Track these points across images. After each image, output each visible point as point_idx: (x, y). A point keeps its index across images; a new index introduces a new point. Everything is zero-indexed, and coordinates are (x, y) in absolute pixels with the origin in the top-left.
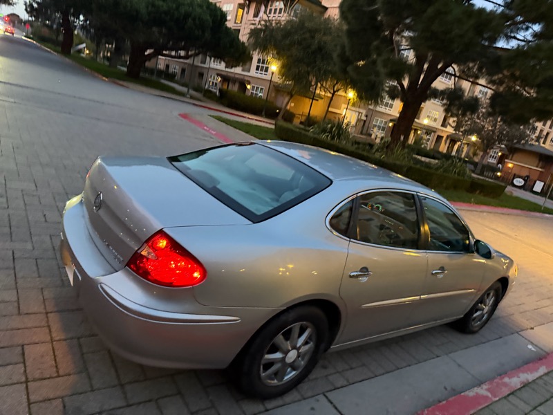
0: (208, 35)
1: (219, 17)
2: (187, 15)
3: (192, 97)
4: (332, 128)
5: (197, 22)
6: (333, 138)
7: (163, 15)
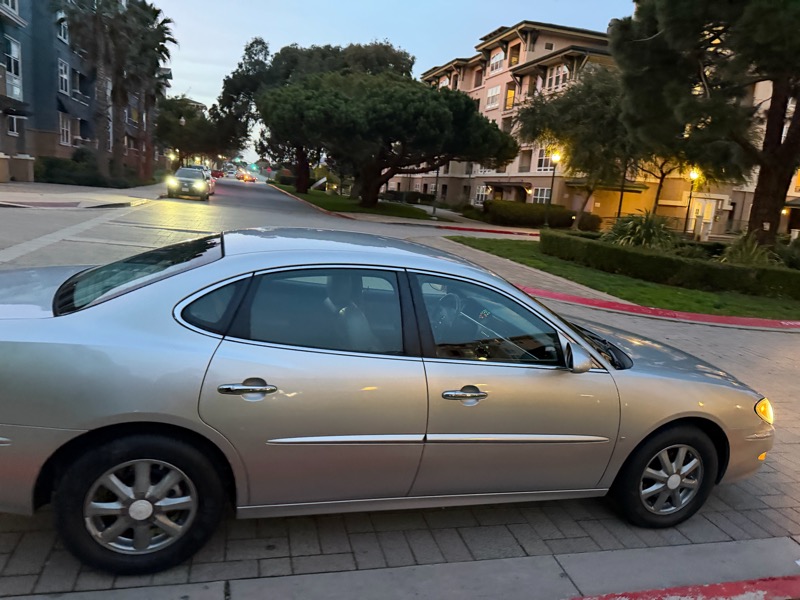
0: (448, 133)
1: (464, 107)
2: (418, 114)
3: (441, 219)
4: (634, 228)
5: (432, 119)
6: (638, 242)
7: (387, 120)
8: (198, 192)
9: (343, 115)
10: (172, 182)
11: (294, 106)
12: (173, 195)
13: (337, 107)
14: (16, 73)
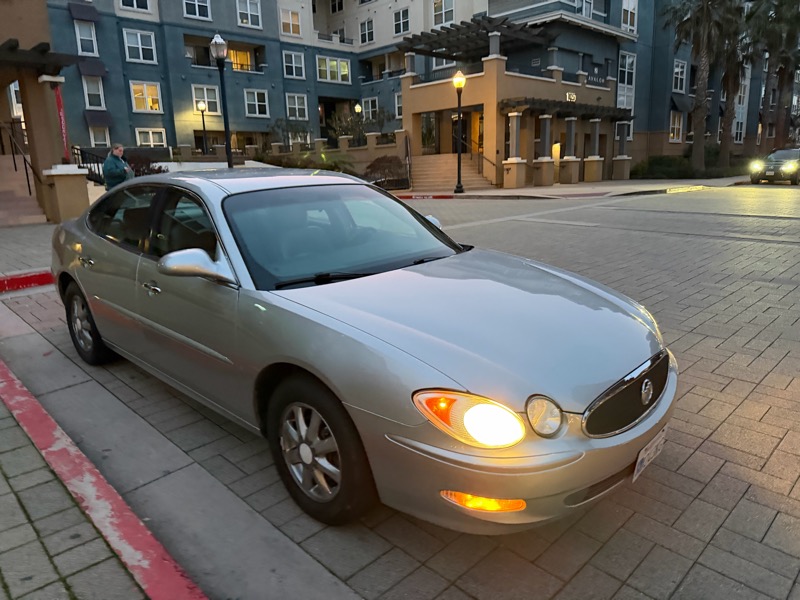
8: (788, 175)
10: (757, 166)
12: (756, 181)
14: (630, 83)
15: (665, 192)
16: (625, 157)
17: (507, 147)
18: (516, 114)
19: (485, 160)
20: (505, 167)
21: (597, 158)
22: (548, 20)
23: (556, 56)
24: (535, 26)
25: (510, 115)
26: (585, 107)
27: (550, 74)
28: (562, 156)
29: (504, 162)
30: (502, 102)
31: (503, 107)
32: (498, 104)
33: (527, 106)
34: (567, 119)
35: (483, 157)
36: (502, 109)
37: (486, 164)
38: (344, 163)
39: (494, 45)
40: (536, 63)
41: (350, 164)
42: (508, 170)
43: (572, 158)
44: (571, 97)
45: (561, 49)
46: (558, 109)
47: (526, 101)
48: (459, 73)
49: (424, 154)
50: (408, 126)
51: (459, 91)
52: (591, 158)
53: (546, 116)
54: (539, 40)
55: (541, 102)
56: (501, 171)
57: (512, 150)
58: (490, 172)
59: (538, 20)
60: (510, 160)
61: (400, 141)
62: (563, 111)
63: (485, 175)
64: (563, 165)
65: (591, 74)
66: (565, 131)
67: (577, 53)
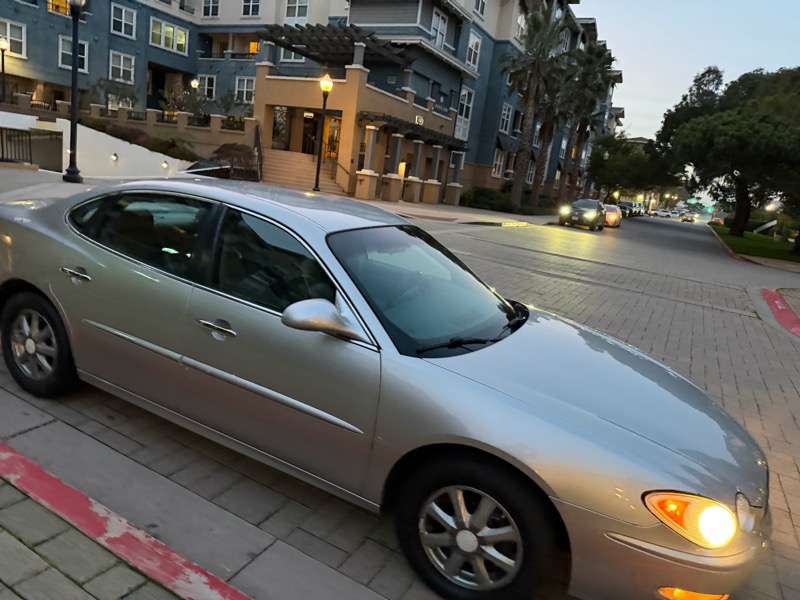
8: (587, 221)
9: (763, 141)
10: (565, 210)
11: (705, 133)
12: (563, 223)
13: (757, 132)
14: (467, 116)
15: (500, 225)
16: (457, 185)
17: (362, 157)
18: (373, 128)
19: (338, 167)
20: (359, 177)
21: (435, 182)
22: (408, 42)
23: (411, 79)
24: (395, 45)
25: (368, 127)
26: (431, 132)
27: (404, 94)
28: (406, 175)
29: (357, 172)
30: (361, 112)
31: (362, 119)
32: (357, 115)
33: (385, 123)
34: (415, 141)
35: (337, 164)
36: (361, 120)
37: (339, 170)
38: (184, 141)
39: (359, 55)
40: (392, 81)
41: (189, 144)
42: (361, 181)
43: (416, 179)
44: (419, 120)
45: (415, 73)
46: (410, 131)
47: (384, 118)
48: (327, 76)
49: (273, 148)
50: (259, 116)
51: (326, 95)
52: (430, 181)
53: (398, 135)
54: (398, 60)
55: (396, 120)
56: (354, 180)
57: (367, 162)
58: (343, 179)
59: (399, 40)
60: (364, 171)
61: (249, 130)
62: (413, 133)
63: (338, 180)
64: (407, 184)
65: (438, 102)
66: (412, 152)
67: (428, 79)
